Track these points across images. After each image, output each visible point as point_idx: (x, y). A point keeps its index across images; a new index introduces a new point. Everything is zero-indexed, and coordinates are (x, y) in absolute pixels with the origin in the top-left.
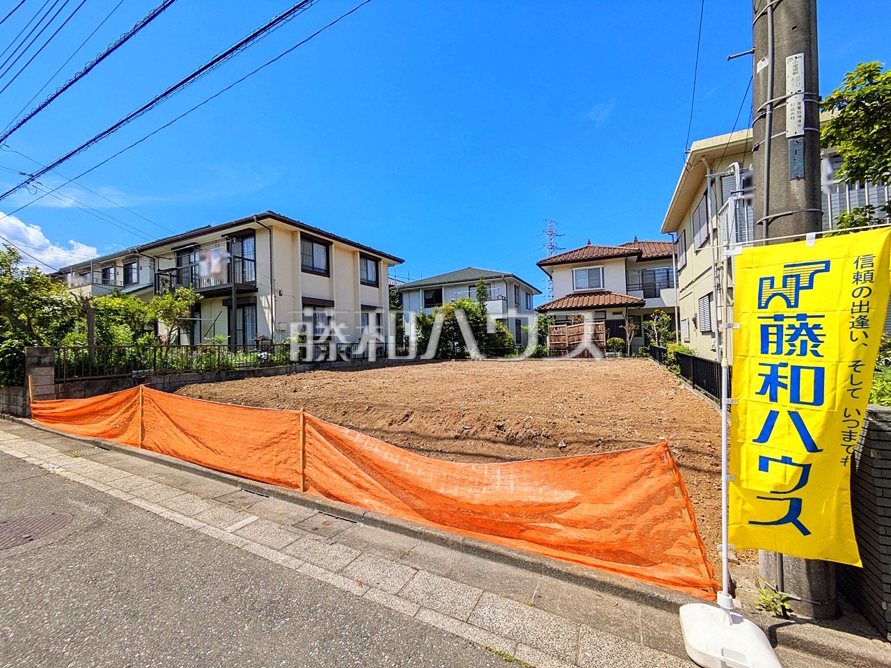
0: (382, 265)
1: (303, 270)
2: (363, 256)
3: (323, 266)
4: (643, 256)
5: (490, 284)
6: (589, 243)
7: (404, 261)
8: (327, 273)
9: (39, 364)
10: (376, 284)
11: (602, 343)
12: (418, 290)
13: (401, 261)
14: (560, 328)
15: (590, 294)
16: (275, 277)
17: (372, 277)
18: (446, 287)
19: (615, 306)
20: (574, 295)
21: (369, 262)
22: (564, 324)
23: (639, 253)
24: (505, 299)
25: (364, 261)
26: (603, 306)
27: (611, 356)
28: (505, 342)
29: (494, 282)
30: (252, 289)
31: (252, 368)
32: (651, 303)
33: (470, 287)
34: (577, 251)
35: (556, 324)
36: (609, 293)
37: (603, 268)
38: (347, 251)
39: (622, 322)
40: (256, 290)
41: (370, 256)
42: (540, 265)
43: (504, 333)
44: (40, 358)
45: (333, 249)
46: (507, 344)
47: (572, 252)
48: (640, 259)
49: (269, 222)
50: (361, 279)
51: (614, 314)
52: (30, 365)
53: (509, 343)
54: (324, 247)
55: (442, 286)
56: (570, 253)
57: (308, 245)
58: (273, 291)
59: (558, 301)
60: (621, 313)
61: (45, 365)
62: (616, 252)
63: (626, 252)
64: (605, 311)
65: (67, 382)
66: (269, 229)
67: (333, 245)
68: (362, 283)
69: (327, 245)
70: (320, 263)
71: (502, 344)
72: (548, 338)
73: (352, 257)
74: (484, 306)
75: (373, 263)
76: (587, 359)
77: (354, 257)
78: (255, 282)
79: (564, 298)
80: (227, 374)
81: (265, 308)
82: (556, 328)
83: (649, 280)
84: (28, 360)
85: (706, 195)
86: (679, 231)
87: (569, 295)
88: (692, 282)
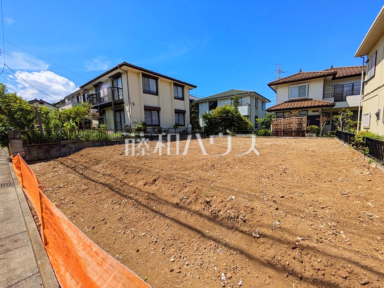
0: (186, 90)
1: (144, 92)
2: (175, 84)
3: (155, 90)
4: (337, 76)
5: (242, 97)
6: (301, 71)
7: (196, 87)
8: (157, 94)
9: (14, 138)
10: (182, 99)
11: (304, 129)
12: (206, 102)
13: (195, 87)
14: (279, 120)
15: (299, 101)
16: (130, 96)
17: (180, 95)
18: (220, 100)
19: (314, 107)
20: (289, 102)
21: (179, 88)
22: (281, 118)
23: (334, 74)
24: (249, 105)
25: (176, 87)
26: (307, 107)
27: (309, 136)
28: (248, 127)
29: (244, 96)
30: (122, 102)
31: (119, 140)
32: (339, 105)
33: (231, 99)
34: (292, 76)
35: (277, 118)
36: (311, 99)
37: (308, 85)
38: (167, 82)
39: (319, 116)
40: (123, 103)
41: (178, 84)
42: (269, 85)
43: (248, 123)
44: (14, 135)
45: (159, 81)
46: (249, 128)
47: (290, 77)
48: (334, 78)
49: (124, 68)
50: (174, 96)
51: (313, 111)
52: (10, 139)
53: (250, 128)
54: (155, 80)
55: (217, 100)
56: (288, 77)
57: (146, 79)
58: (130, 103)
59: (279, 105)
60: (318, 111)
61: (17, 139)
62: (318, 75)
63: (325, 74)
64: (308, 110)
65: (29, 146)
66: (126, 72)
67: (159, 79)
68: (175, 98)
69: (156, 79)
70: (153, 88)
71: (246, 129)
72: (272, 125)
73: (170, 86)
74: (237, 109)
75: (181, 88)
76: (294, 137)
77: (170, 85)
78: (123, 99)
79: (283, 104)
80: (106, 143)
81: (128, 111)
82: (277, 120)
83: (339, 90)
84: (9, 136)
86: (370, 54)
87: (286, 102)
88: (379, 88)
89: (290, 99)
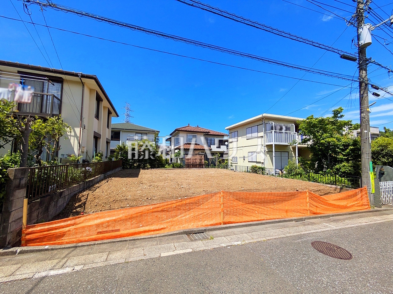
1: (95, 117)
6: (189, 125)
9: (19, 186)
10: (108, 127)
11: (203, 163)
13: (118, 116)
16: (84, 116)
18: (123, 131)
20: (187, 144)
23: (209, 132)
36: (199, 145)
37: (197, 135)
41: (109, 110)
44: (20, 179)
52: (14, 189)
55: (120, 130)
58: (82, 126)
60: (204, 152)
61: (22, 187)
63: (206, 132)
64: (199, 151)
66: (84, 85)
67: (103, 102)
69: (99, 101)
71: (161, 162)
76: (198, 168)
77: (104, 110)
81: (71, 136)
85: (258, 125)
86: (231, 130)
87: (185, 144)
88: (242, 147)
89: (188, 142)
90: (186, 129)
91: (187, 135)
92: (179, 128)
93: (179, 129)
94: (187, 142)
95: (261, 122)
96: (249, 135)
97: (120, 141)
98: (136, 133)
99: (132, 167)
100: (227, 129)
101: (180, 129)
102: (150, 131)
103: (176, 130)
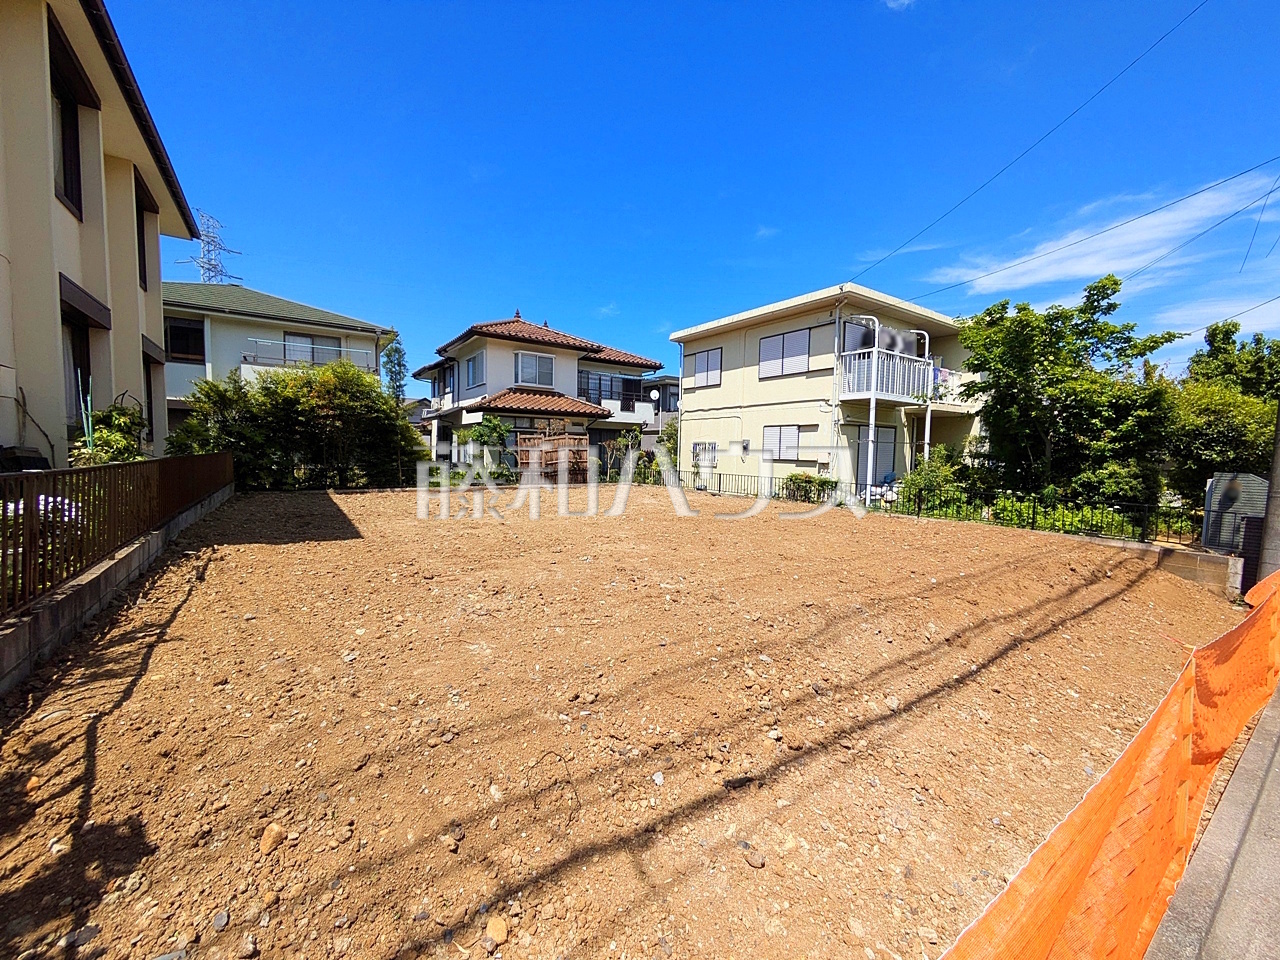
1: (57, 190)
4: (599, 356)
13: (194, 233)
14: (534, 439)
18: (216, 319)
19: (571, 414)
20: (515, 391)
23: (598, 350)
29: (348, 336)
36: (563, 396)
37: (555, 359)
45: (99, 121)
51: (574, 424)
55: (203, 315)
60: (582, 425)
62: (570, 342)
63: (589, 346)
64: (563, 420)
67: (100, 113)
79: (506, 394)
85: (810, 329)
86: (695, 344)
87: (510, 389)
88: (740, 407)
89: (520, 383)
90: (513, 329)
91: (516, 355)
92: (486, 323)
93: (485, 329)
94: (516, 381)
95: (825, 317)
96: (772, 367)
97: (209, 366)
98: (286, 333)
99: (286, 484)
100: (679, 341)
101: (492, 330)
102: (355, 329)
103: (472, 332)
